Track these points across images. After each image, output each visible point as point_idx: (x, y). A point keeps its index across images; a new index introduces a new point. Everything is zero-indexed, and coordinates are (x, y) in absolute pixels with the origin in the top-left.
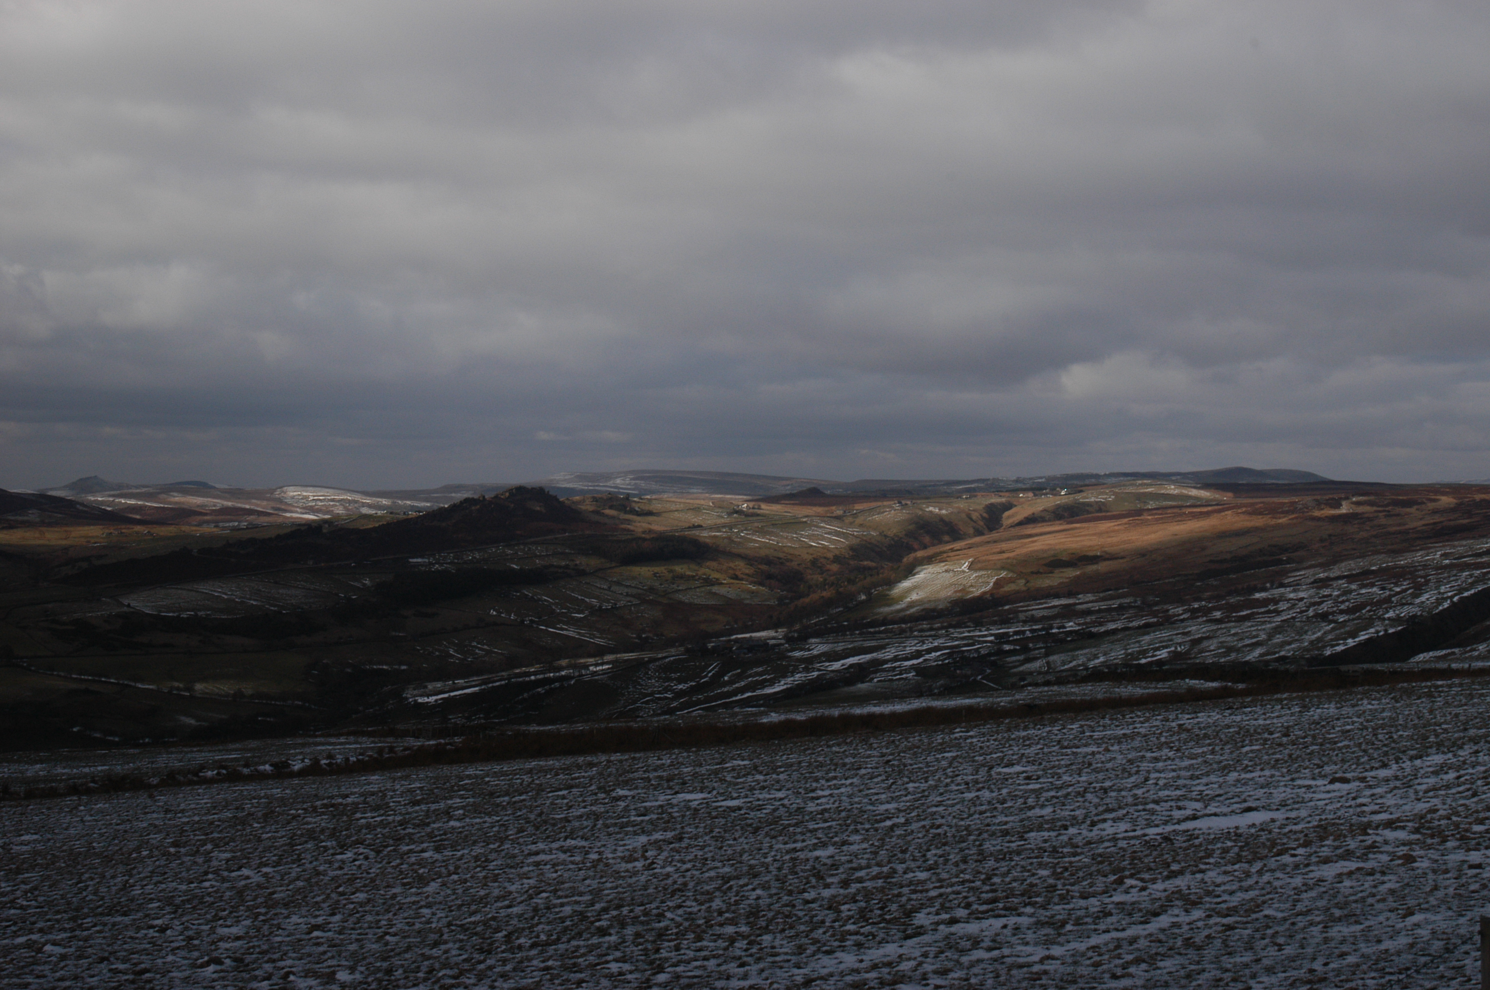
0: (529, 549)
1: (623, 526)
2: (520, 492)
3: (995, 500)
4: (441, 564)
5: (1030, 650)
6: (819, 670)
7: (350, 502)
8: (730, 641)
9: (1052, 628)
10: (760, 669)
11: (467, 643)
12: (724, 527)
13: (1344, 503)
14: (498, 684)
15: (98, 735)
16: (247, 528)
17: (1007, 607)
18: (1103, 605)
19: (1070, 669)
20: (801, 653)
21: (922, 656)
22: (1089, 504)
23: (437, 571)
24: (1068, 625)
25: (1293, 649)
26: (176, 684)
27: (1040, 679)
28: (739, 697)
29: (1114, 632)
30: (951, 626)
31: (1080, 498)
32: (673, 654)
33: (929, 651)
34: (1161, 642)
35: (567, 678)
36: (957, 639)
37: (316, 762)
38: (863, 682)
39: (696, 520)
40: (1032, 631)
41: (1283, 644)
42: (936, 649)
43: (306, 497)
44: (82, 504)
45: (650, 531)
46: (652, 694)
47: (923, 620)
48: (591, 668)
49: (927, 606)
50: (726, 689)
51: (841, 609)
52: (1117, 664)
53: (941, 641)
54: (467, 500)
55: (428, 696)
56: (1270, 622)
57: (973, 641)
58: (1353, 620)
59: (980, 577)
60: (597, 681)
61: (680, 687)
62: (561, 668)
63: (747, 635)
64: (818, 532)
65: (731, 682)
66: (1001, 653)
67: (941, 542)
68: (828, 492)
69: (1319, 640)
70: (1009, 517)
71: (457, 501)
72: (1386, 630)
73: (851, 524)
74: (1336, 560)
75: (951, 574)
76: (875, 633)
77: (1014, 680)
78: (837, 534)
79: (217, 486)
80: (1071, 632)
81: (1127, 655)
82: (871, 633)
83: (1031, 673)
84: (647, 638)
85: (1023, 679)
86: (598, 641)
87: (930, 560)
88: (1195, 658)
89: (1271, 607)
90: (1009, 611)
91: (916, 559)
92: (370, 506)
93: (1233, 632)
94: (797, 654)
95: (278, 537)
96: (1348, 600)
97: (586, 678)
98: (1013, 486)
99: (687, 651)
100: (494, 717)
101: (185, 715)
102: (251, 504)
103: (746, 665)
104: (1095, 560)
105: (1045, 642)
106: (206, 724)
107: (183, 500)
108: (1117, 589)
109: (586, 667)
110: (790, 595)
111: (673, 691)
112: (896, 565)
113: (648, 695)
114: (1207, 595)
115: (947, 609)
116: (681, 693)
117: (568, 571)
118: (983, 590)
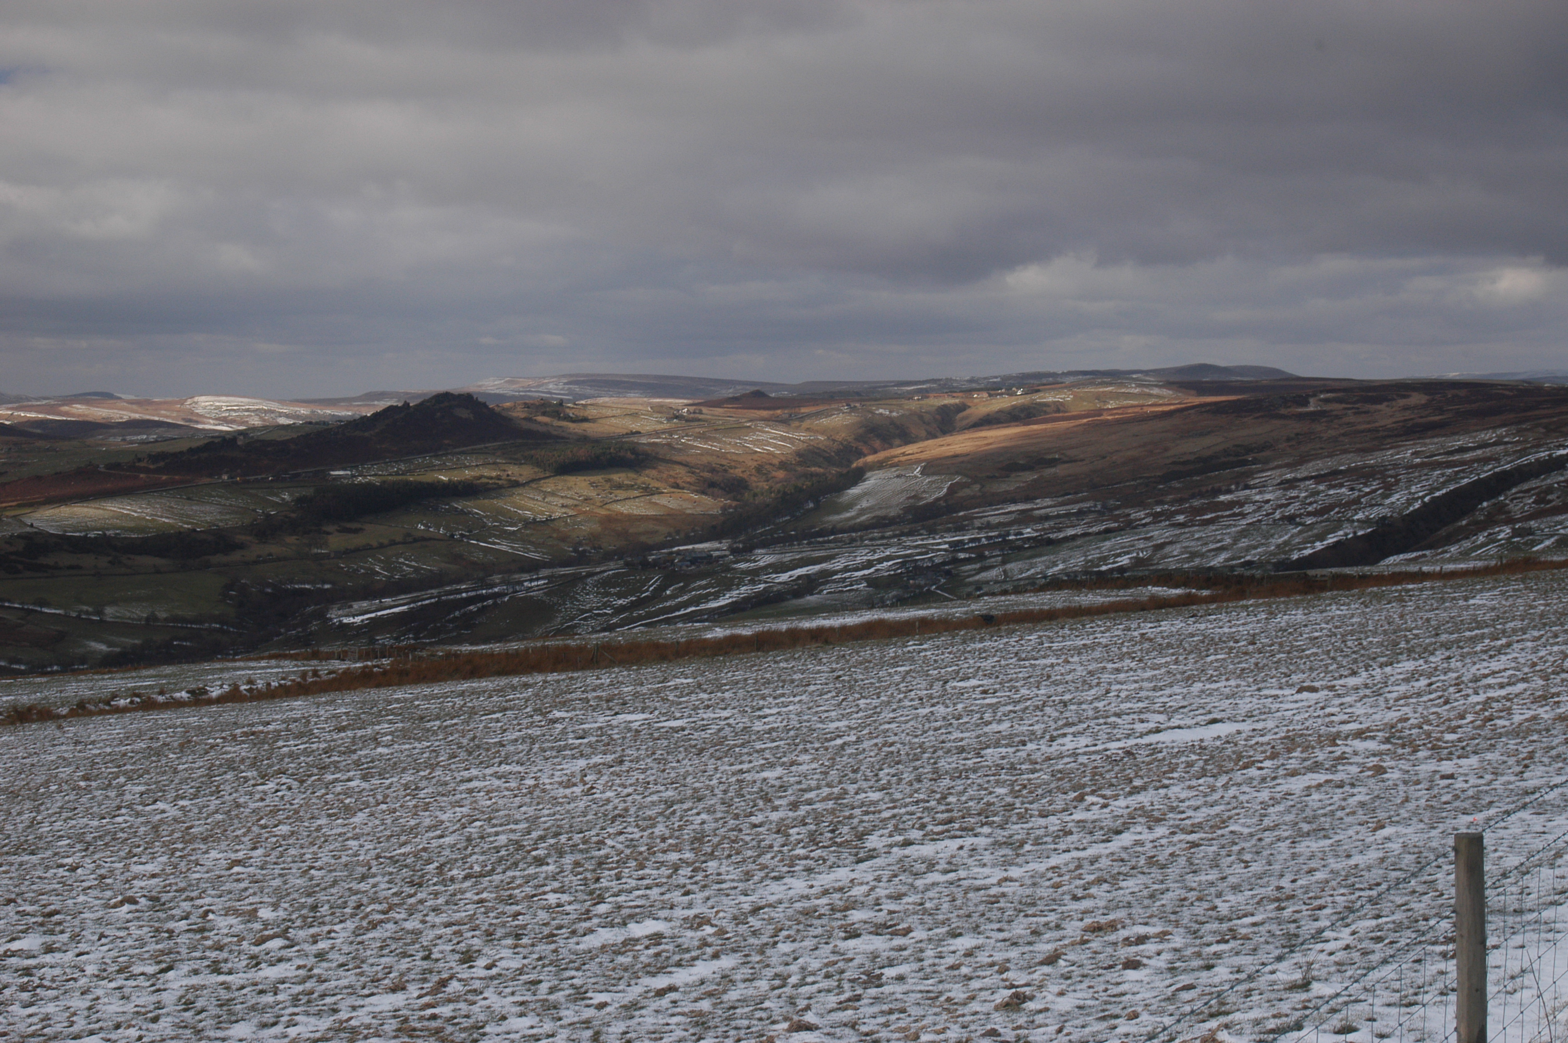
0: (458, 459)
1: (557, 433)
3: (948, 401)
4: (365, 477)
5: (986, 558)
6: (766, 582)
7: (266, 412)
8: (672, 553)
9: (1008, 535)
10: (704, 582)
11: (394, 559)
12: (663, 433)
13: (1312, 400)
14: (427, 602)
16: (156, 441)
17: (961, 514)
18: (1062, 510)
19: (1028, 578)
20: (747, 565)
21: (872, 566)
22: (1046, 405)
23: (361, 484)
24: (1025, 531)
25: (1259, 554)
26: (85, 608)
27: (997, 588)
28: (682, 612)
29: (1074, 538)
30: (903, 534)
31: (1039, 398)
32: (612, 569)
33: (880, 561)
34: (1122, 548)
35: (501, 595)
36: (910, 548)
37: (236, 688)
38: (812, 594)
39: (635, 426)
40: (988, 538)
41: (1248, 549)
42: (888, 559)
43: (219, 408)
45: (588, 438)
46: (590, 611)
47: (874, 528)
48: (526, 584)
49: (879, 513)
50: (668, 604)
51: (788, 518)
52: (1076, 572)
53: (893, 550)
54: (391, 408)
55: (354, 616)
56: (1235, 526)
57: (926, 549)
58: (1322, 522)
59: (933, 482)
60: (532, 597)
61: (620, 602)
62: (493, 586)
64: (763, 437)
65: (673, 597)
66: (955, 561)
67: (890, 446)
68: (773, 395)
69: (1286, 543)
70: (963, 419)
71: (379, 410)
72: (1355, 533)
73: (798, 428)
74: (1303, 460)
75: (903, 480)
76: (824, 542)
77: (969, 589)
78: (784, 439)
79: (123, 396)
80: (1029, 539)
81: (1087, 562)
82: (819, 542)
83: (987, 582)
84: (584, 551)
85: (979, 589)
86: (532, 555)
87: (880, 465)
88: (1157, 564)
89: (1236, 510)
90: (964, 518)
91: (866, 464)
92: (287, 416)
93: (1197, 536)
94: (743, 566)
95: (191, 451)
96: (1315, 502)
97: (521, 595)
98: (967, 386)
99: (627, 564)
100: (424, 637)
101: (96, 641)
102: (159, 415)
103: (689, 578)
104: (1053, 463)
105: (1002, 550)
106: (118, 650)
107: (87, 412)
108: (1076, 493)
109: (520, 583)
110: (734, 504)
111: (612, 607)
112: (845, 471)
113: (587, 611)
114: (1169, 498)
115: (899, 516)
116: (622, 609)
117: (500, 482)
118: (936, 495)
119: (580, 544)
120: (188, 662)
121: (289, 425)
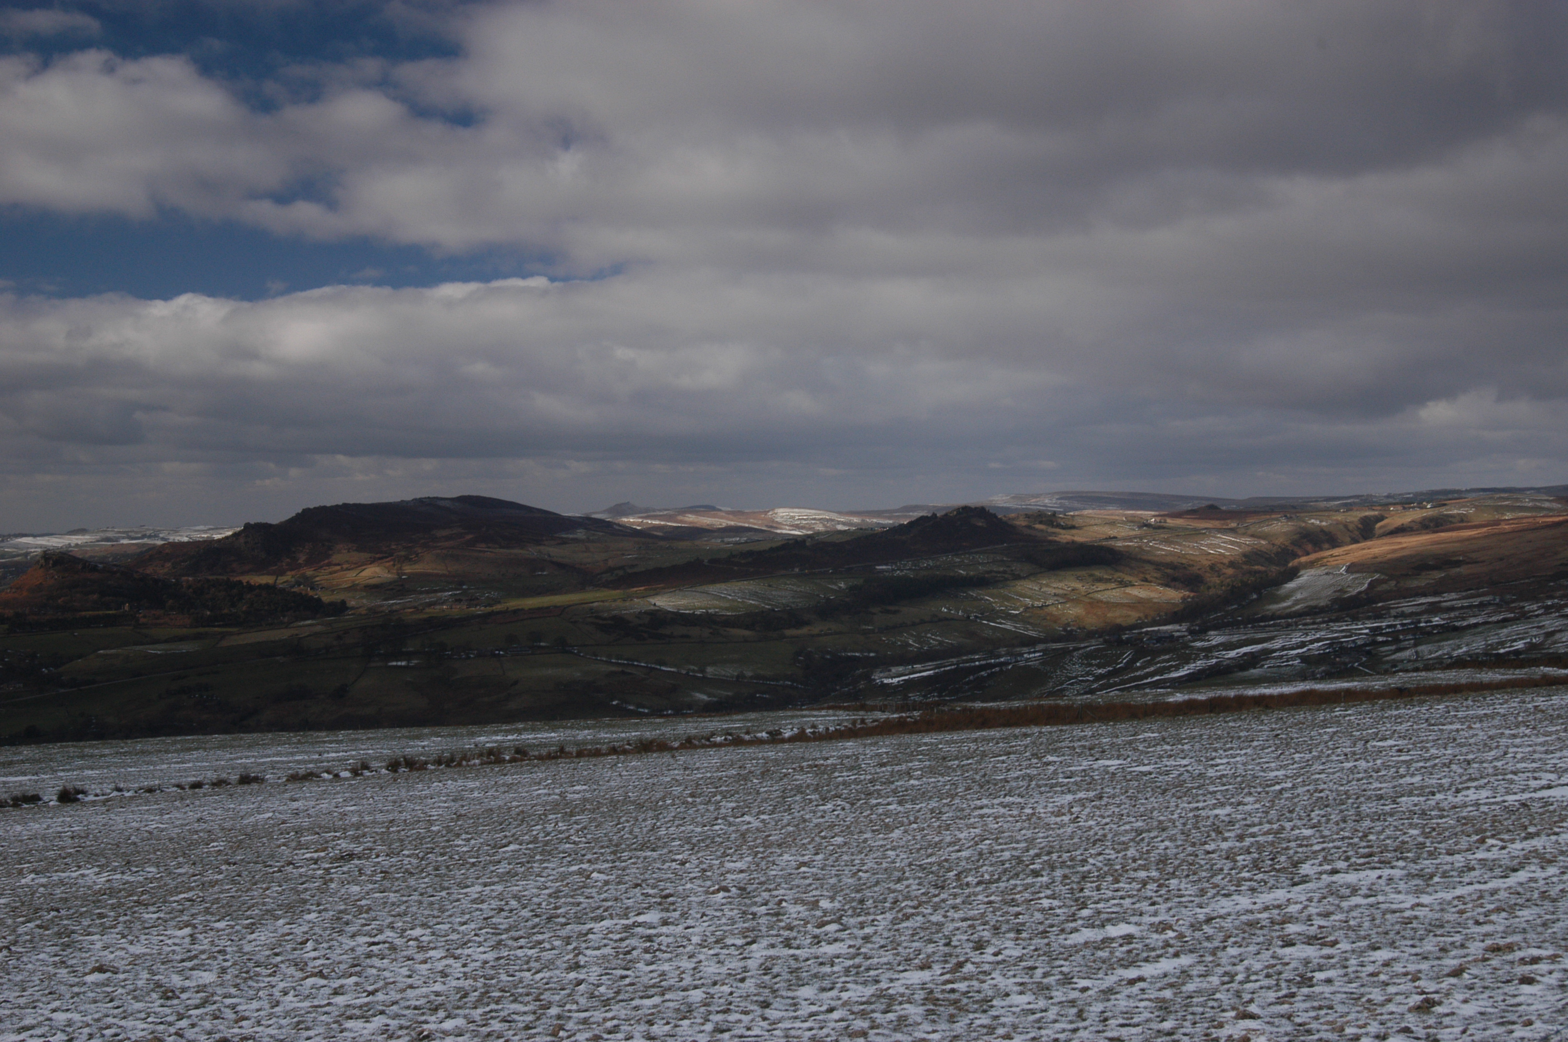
0: (974, 558)
1: (1050, 538)
2: (966, 512)
3: (1369, 513)
4: (902, 571)
6: (1217, 658)
7: (828, 520)
8: (1142, 633)
9: (1420, 622)
10: (1167, 657)
11: (923, 634)
12: (1135, 538)
14: (948, 668)
15: (631, 707)
16: (746, 542)
17: (1380, 605)
18: (1465, 603)
19: (1437, 658)
20: (1202, 643)
21: (1305, 646)
22: (1452, 516)
23: (898, 576)
24: (1434, 619)
26: (692, 667)
27: (1410, 666)
28: (1149, 680)
29: (1476, 625)
30: (1331, 621)
31: (1445, 511)
32: (1094, 645)
33: (1312, 642)
34: (1518, 634)
35: (1006, 663)
36: (1337, 632)
37: (803, 731)
38: (1255, 668)
39: (1112, 532)
40: (1402, 625)
42: (1318, 640)
43: (793, 517)
44: (619, 525)
45: (1073, 542)
46: (1076, 677)
47: (1306, 615)
48: (1025, 655)
49: (1310, 603)
50: (1138, 674)
51: (1235, 606)
52: (1478, 653)
53: (1322, 633)
54: (922, 518)
55: (892, 678)
57: (1350, 633)
59: (1356, 579)
60: (1030, 666)
61: (1100, 671)
62: (999, 656)
63: (1156, 628)
64: (1216, 541)
65: (1142, 668)
66: (1375, 643)
67: (1321, 549)
68: (1224, 508)
70: (1381, 527)
71: (913, 519)
73: (1244, 534)
75: (1331, 576)
76: (1266, 626)
77: (1386, 666)
78: (1232, 543)
79: (723, 509)
80: (1437, 626)
81: (1487, 645)
82: (1261, 626)
83: (1402, 661)
84: (1072, 630)
85: (1395, 666)
86: (1030, 633)
87: (1311, 565)
88: (1548, 648)
90: (1382, 608)
91: (1300, 563)
92: (844, 524)
94: (1199, 644)
95: (772, 549)
97: (1022, 664)
98: (1385, 501)
99: (1105, 641)
100: (946, 696)
101: (700, 692)
102: (749, 523)
103: (1155, 653)
104: (1458, 564)
105: (1414, 634)
106: (715, 699)
107: (696, 520)
108: (1478, 589)
109: (1021, 655)
110: (1192, 594)
111: (1093, 675)
112: (1282, 569)
113: (1073, 678)
114: (1558, 593)
115: (1327, 606)
116: (1101, 677)
117: (1006, 576)
118: (1359, 589)
119: (1068, 624)
120: (766, 710)
121: (845, 531)
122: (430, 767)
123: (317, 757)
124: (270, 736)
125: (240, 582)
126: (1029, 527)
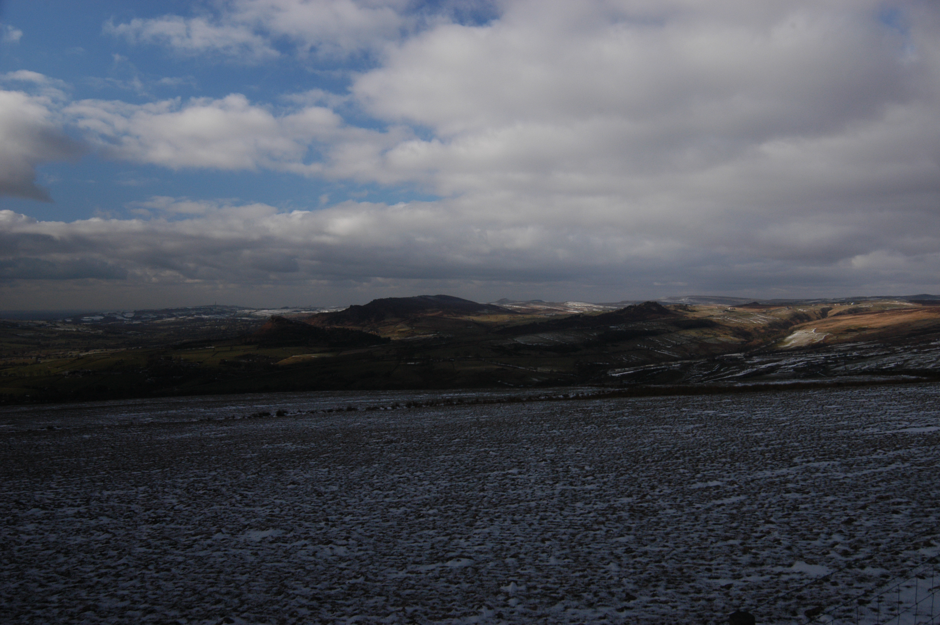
0: (651, 323)
1: (685, 316)
2: (649, 304)
3: (825, 306)
4: (620, 328)
5: (838, 362)
6: (757, 368)
7: (589, 307)
8: (723, 357)
9: (847, 354)
10: (735, 367)
11: (629, 356)
12: (721, 316)
14: (640, 370)
15: (506, 384)
16: (555, 316)
17: (829, 346)
18: (868, 346)
19: (854, 370)
20: (750, 362)
21: (796, 364)
22: (863, 308)
23: (619, 331)
24: (853, 353)
26: (531, 368)
27: (842, 373)
28: (727, 377)
29: (872, 356)
30: (807, 353)
31: (859, 306)
32: (702, 361)
33: (799, 362)
34: (892, 360)
35: (664, 369)
36: (810, 358)
37: (578, 395)
38: (774, 373)
39: (712, 313)
40: (839, 355)
42: (801, 361)
43: (575, 305)
44: (502, 308)
45: (695, 317)
46: (695, 375)
47: (797, 351)
48: (673, 365)
49: (798, 345)
50: (722, 374)
51: (765, 346)
52: (873, 368)
53: (803, 358)
54: (630, 306)
55: (616, 374)
57: (816, 358)
59: (819, 335)
60: (675, 370)
61: (705, 373)
62: (663, 365)
63: (730, 355)
64: (757, 318)
65: (724, 372)
66: (827, 363)
67: (803, 322)
68: (761, 304)
70: (830, 313)
71: (626, 307)
73: (769, 315)
75: (808, 334)
76: (778, 355)
77: (832, 373)
78: (764, 319)
79: (545, 301)
80: (855, 356)
81: (878, 365)
82: (776, 355)
83: (838, 371)
84: (693, 355)
85: (835, 373)
86: (675, 356)
87: (799, 329)
88: (906, 367)
90: (830, 348)
91: (794, 328)
92: (596, 308)
93: (922, 357)
94: (748, 362)
95: (565, 319)
97: (671, 369)
98: (832, 301)
99: (708, 360)
100: (638, 382)
101: (535, 378)
103: (729, 366)
104: (864, 329)
105: (845, 360)
108: (874, 340)
109: (671, 365)
110: (745, 340)
111: (702, 374)
112: (786, 330)
113: (693, 375)
114: (910, 343)
115: (806, 347)
116: (705, 375)
117: (665, 331)
118: (820, 340)
119: (692, 352)
121: (597, 312)
122: (424, 406)
123: (378, 401)
124: (359, 392)
125: (348, 329)
126: (675, 311)
